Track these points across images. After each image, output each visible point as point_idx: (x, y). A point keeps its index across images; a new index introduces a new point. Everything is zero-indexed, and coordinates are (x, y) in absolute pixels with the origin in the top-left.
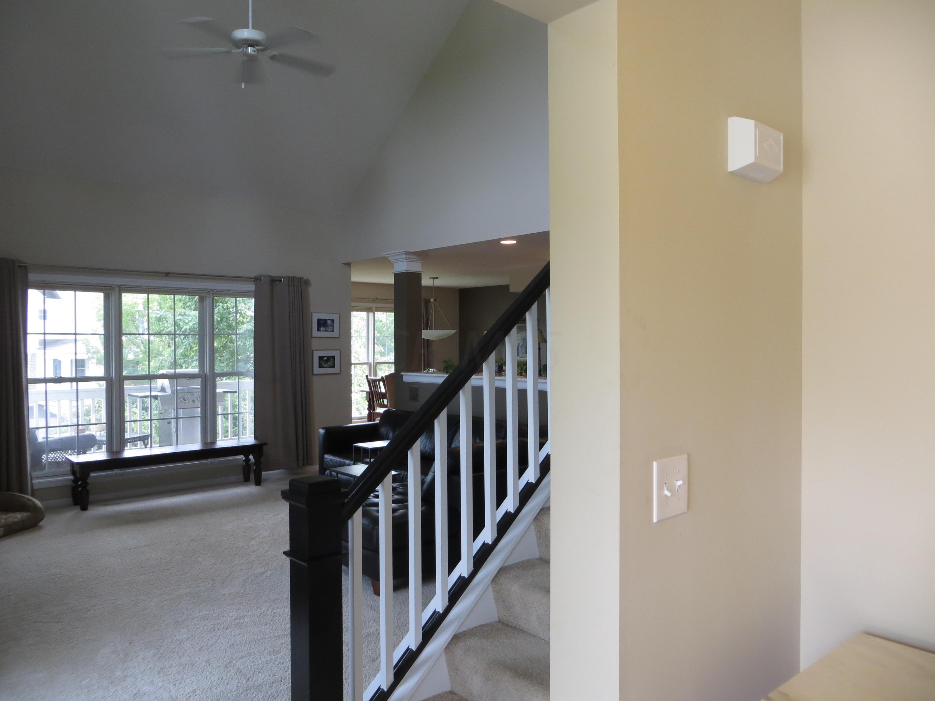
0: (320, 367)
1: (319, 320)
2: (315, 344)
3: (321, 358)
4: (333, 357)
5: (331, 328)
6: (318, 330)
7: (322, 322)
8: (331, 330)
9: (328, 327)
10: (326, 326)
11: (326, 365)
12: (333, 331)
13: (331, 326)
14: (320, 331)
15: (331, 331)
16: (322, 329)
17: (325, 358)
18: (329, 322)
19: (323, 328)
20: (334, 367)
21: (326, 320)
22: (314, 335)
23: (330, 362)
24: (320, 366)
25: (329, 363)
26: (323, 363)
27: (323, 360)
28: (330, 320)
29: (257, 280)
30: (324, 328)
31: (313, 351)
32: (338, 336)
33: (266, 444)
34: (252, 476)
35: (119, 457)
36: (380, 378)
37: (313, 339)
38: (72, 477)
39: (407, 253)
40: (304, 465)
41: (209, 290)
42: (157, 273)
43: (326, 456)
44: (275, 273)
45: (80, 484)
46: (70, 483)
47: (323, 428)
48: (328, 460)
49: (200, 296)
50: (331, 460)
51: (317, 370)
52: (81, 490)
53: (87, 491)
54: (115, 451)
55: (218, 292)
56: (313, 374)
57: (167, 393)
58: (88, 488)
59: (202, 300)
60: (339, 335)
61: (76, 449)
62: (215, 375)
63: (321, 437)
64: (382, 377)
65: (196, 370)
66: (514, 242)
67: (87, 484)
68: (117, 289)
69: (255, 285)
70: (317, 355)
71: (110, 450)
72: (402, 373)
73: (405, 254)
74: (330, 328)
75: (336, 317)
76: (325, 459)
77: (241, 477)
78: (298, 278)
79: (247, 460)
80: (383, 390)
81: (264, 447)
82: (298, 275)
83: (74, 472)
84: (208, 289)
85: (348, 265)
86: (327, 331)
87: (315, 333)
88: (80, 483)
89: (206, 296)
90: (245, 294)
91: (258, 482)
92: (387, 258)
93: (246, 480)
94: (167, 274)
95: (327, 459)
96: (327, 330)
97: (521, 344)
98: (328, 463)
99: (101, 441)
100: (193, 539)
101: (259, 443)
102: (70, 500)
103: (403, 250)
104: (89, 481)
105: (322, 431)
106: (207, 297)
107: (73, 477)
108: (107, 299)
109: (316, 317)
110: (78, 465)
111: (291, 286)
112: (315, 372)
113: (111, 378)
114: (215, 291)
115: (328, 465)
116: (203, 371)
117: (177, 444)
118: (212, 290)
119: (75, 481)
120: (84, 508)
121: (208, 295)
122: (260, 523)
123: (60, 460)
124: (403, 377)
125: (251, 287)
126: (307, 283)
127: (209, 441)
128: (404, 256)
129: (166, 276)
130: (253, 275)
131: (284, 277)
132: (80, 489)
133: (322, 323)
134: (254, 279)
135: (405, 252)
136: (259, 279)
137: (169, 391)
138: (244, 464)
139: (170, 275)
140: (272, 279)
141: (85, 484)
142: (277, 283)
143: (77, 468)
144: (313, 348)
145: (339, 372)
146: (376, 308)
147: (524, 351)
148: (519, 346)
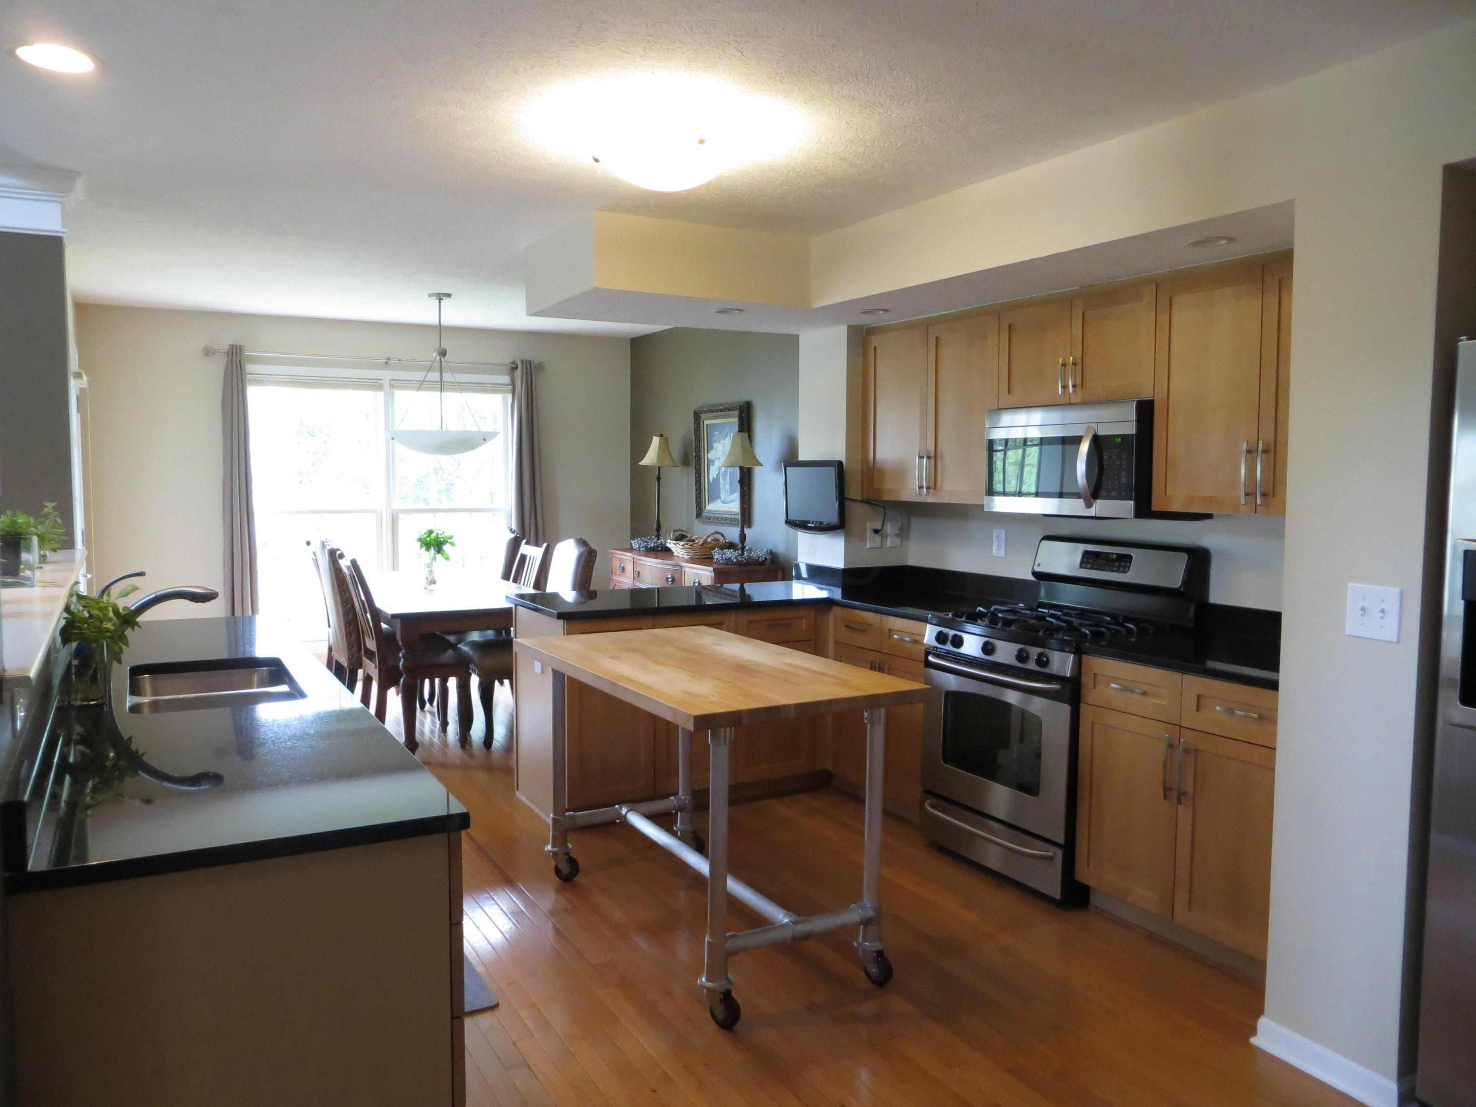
97: (723, 469)
146: (392, 382)
147: (728, 487)
148: (720, 474)
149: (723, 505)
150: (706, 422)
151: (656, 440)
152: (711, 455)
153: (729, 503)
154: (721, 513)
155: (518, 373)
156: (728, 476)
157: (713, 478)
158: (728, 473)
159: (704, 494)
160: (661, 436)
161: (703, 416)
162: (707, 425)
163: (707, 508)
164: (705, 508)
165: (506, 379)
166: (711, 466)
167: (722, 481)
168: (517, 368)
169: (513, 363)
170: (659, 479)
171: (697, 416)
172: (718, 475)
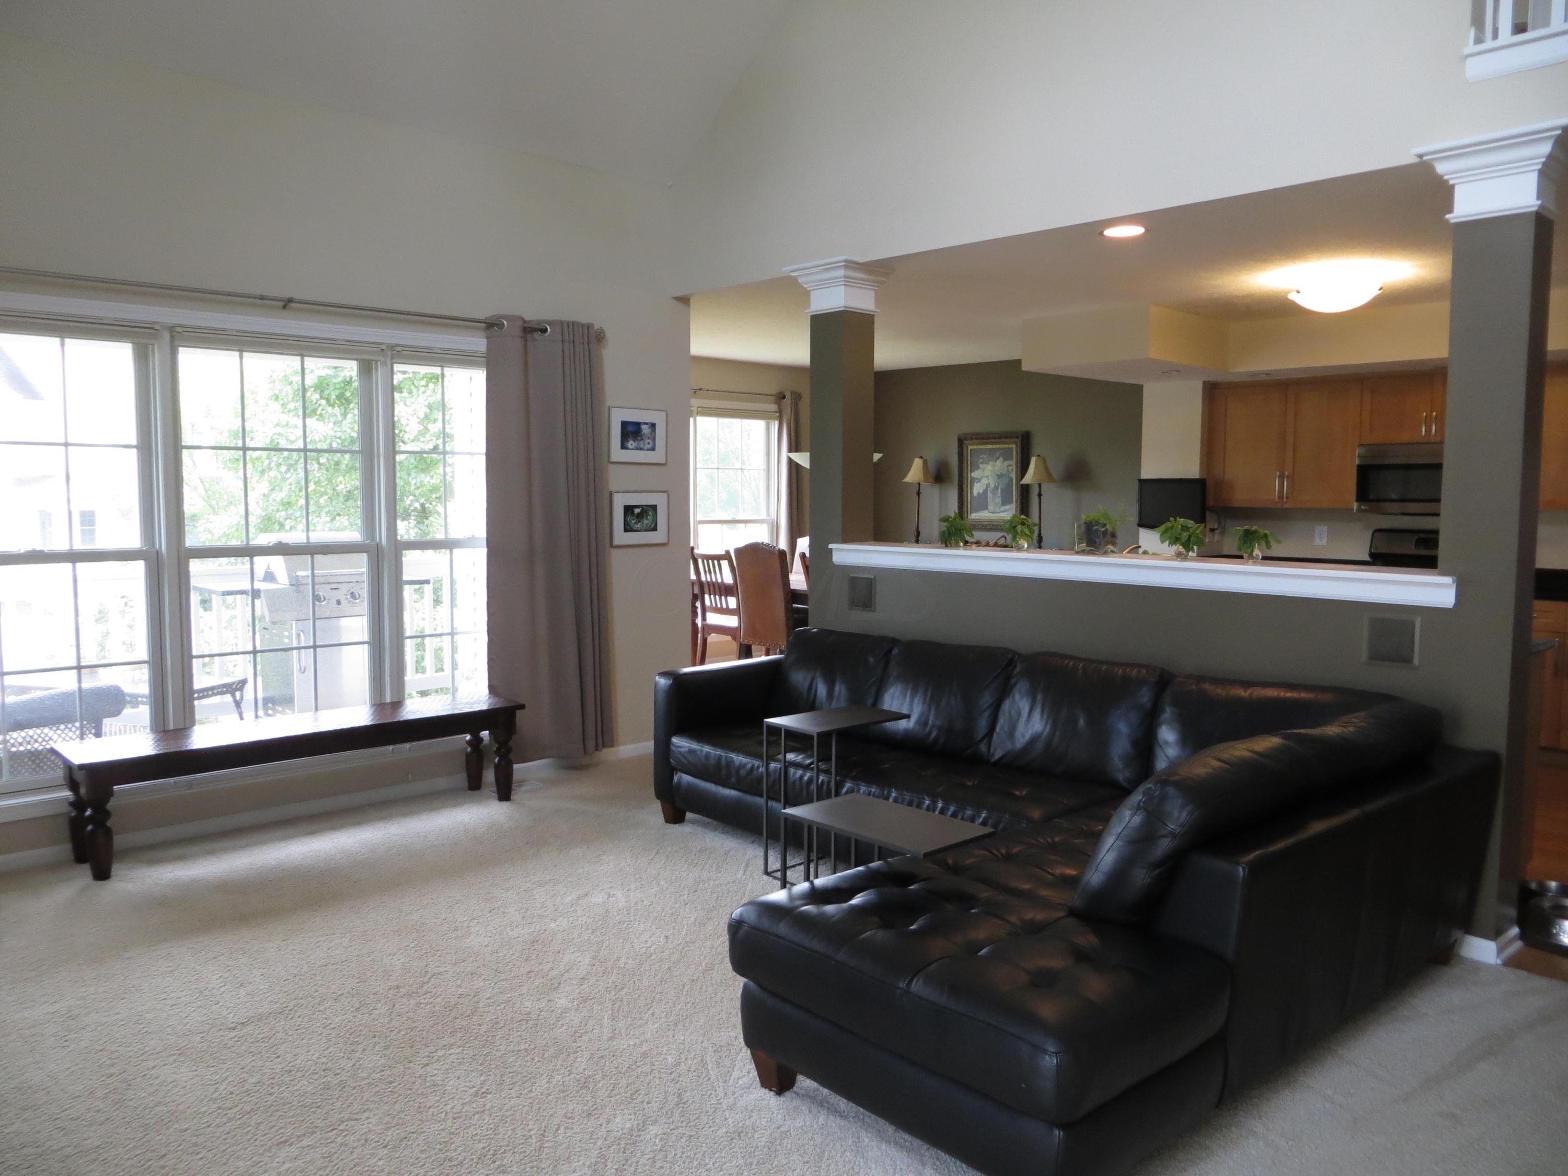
0: (626, 530)
1: (624, 424)
2: (615, 478)
3: (628, 510)
4: (654, 508)
5: (649, 443)
6: (623, 447)
7: (630, 429)
8: (649, 446)
9: (642, 439)
10: (639, 438)
11: (639, 526)
12: (653, 449)
13: (649, 438)
14: (628, 449)
15: (648, 450)
16: (631, 444)
17: (637, 511)
18: (645, 429)
19: (631, 442)
20: (655, 529)
21: (638, 425)
22: (614, 458)
23: (647, 520)
24: (627, 528)
25: (645, 522)
26: (633, 522)
27: (633, 513)
28: (647, 424)
29: (491, 325)
30: (634, 441)
31: (611, 494)
32: (664, 462)
33: (522, 707)
34: (489, 776)
35: (184, 748)
36: (724, 553)
37: (612, 468)
38: (67, 794)
39: (850, 265)
40: (597, 749)
41: (383, 347)
42: (262, 298)
43: (675, 740)
44: (532, 314)
45: (90, 816)
46: (66, 809)
47: (664, 674)
48: (681, 750)
49: (363, 360)
50: (692, 751)
51: (621, 537)
52: (92, 831)
53: (108, 833)
54: (171, 727)
55: (404, 352)
56: (611, 545)
57: (279, 584)
58: (109, 824)
59: (366, 369)
60: (666, 461)
61: (76, 721)
62: (400, 547)
63: (661, 696)
64: (728, 552)
65: (354, 535)
66: (1135, 231)
67: (107, 814)
68: (166, 336)
69: (487, 338)
70: (620, 502)
71: (160, 728)
72: (830, 546)
73: (846, 267)
74: (647, 444)
75: (658, 418)
76: (673, 748)
77: (461, 778)
78: (583, 325)
79: (476, 741)
80: (728, 578)
81: (519, 713)
82: (583, 318)
83: (73, 785)
84: (383, 343)
85: (684, 300)
86: (641, 449)
87: (617, 453)
88: (88, 812)
89: (376, 361)
90: (463, 359)
91: (504, 794)
92: (794, 280)
93: (474, 784)
94: (287, 304)
95: (678, 747)
96: (642, 447)
97: (992, 485)
98: (683, 760)
99: (136, 696)
100: (398, 987)
101: (505, 705)
102: (65, 849)
103: (844, 257)
104: (111, 805)
105: (663, 682)
106: (379, 363)
107: (71, 793)
108: (142, 358)
109: (618, 417)
110: (83, 772)
111: (567, 345)
112: (616, 542)
113: (158, 553)
114: (399, 349)
115: (685, 761)
116: (373, 539)
117: (317, 709)
118: (392, 347)
119: (78, 805)
120: (102, 874)
121: (382, 359)
122: (553, 925)
123: (41, 748)
124: (834, 553)
125: (479, 343)
126: (600, 337)
127: (388, 699)
128: (841, 272)
129: (284, 307)
130: (483, 314)
131: (551, 323)
132: (90, 828)
133: (631, 431)
134: (484, 325)
135: (846, 261)
136: (496, 325)
137: (283, 579)
138: (469, 749)
139: (293, 305)
140: (526, 325)
141: (102, 814)
142: (537, 335)
143: (80, 776)
144: (612, 487)
145: (664, 541)
146: (699, 409)
147: (999, 500)
148: (989, 489)
149: (991, 514)
150: (970, 447)
151: (917, 463)
152: (975, 474)
153: (999, 513)
154: (990, 521)
155: (787, 401)
156: (999, 491)
157: (979, 493)
158: (1000, 489)
159: (966, 507)
160: (921, 457)
161: (966, 442)
162: (971, 449)
163: (969, 518)
164: (967, 517)
165: (773, 407)
166: (975, 484)
167: (990, 495)
168: (784, 397)
169: (780, 393)
170: (919, 493)
171: (961, 442)
172: (985, 492)
